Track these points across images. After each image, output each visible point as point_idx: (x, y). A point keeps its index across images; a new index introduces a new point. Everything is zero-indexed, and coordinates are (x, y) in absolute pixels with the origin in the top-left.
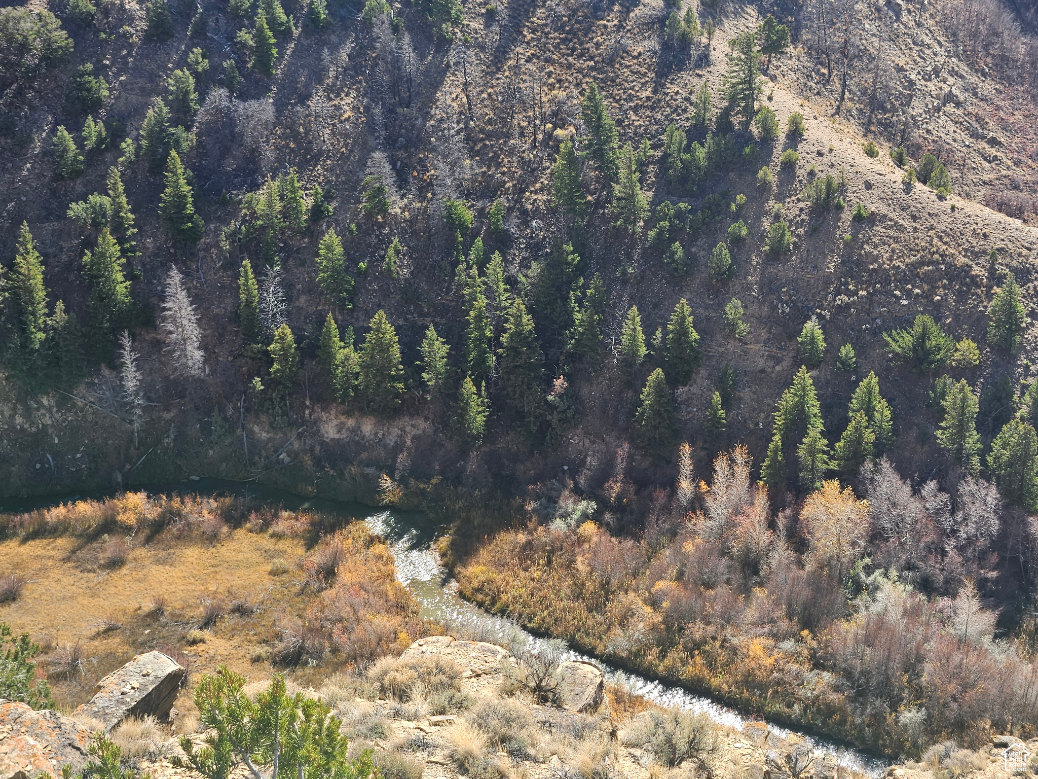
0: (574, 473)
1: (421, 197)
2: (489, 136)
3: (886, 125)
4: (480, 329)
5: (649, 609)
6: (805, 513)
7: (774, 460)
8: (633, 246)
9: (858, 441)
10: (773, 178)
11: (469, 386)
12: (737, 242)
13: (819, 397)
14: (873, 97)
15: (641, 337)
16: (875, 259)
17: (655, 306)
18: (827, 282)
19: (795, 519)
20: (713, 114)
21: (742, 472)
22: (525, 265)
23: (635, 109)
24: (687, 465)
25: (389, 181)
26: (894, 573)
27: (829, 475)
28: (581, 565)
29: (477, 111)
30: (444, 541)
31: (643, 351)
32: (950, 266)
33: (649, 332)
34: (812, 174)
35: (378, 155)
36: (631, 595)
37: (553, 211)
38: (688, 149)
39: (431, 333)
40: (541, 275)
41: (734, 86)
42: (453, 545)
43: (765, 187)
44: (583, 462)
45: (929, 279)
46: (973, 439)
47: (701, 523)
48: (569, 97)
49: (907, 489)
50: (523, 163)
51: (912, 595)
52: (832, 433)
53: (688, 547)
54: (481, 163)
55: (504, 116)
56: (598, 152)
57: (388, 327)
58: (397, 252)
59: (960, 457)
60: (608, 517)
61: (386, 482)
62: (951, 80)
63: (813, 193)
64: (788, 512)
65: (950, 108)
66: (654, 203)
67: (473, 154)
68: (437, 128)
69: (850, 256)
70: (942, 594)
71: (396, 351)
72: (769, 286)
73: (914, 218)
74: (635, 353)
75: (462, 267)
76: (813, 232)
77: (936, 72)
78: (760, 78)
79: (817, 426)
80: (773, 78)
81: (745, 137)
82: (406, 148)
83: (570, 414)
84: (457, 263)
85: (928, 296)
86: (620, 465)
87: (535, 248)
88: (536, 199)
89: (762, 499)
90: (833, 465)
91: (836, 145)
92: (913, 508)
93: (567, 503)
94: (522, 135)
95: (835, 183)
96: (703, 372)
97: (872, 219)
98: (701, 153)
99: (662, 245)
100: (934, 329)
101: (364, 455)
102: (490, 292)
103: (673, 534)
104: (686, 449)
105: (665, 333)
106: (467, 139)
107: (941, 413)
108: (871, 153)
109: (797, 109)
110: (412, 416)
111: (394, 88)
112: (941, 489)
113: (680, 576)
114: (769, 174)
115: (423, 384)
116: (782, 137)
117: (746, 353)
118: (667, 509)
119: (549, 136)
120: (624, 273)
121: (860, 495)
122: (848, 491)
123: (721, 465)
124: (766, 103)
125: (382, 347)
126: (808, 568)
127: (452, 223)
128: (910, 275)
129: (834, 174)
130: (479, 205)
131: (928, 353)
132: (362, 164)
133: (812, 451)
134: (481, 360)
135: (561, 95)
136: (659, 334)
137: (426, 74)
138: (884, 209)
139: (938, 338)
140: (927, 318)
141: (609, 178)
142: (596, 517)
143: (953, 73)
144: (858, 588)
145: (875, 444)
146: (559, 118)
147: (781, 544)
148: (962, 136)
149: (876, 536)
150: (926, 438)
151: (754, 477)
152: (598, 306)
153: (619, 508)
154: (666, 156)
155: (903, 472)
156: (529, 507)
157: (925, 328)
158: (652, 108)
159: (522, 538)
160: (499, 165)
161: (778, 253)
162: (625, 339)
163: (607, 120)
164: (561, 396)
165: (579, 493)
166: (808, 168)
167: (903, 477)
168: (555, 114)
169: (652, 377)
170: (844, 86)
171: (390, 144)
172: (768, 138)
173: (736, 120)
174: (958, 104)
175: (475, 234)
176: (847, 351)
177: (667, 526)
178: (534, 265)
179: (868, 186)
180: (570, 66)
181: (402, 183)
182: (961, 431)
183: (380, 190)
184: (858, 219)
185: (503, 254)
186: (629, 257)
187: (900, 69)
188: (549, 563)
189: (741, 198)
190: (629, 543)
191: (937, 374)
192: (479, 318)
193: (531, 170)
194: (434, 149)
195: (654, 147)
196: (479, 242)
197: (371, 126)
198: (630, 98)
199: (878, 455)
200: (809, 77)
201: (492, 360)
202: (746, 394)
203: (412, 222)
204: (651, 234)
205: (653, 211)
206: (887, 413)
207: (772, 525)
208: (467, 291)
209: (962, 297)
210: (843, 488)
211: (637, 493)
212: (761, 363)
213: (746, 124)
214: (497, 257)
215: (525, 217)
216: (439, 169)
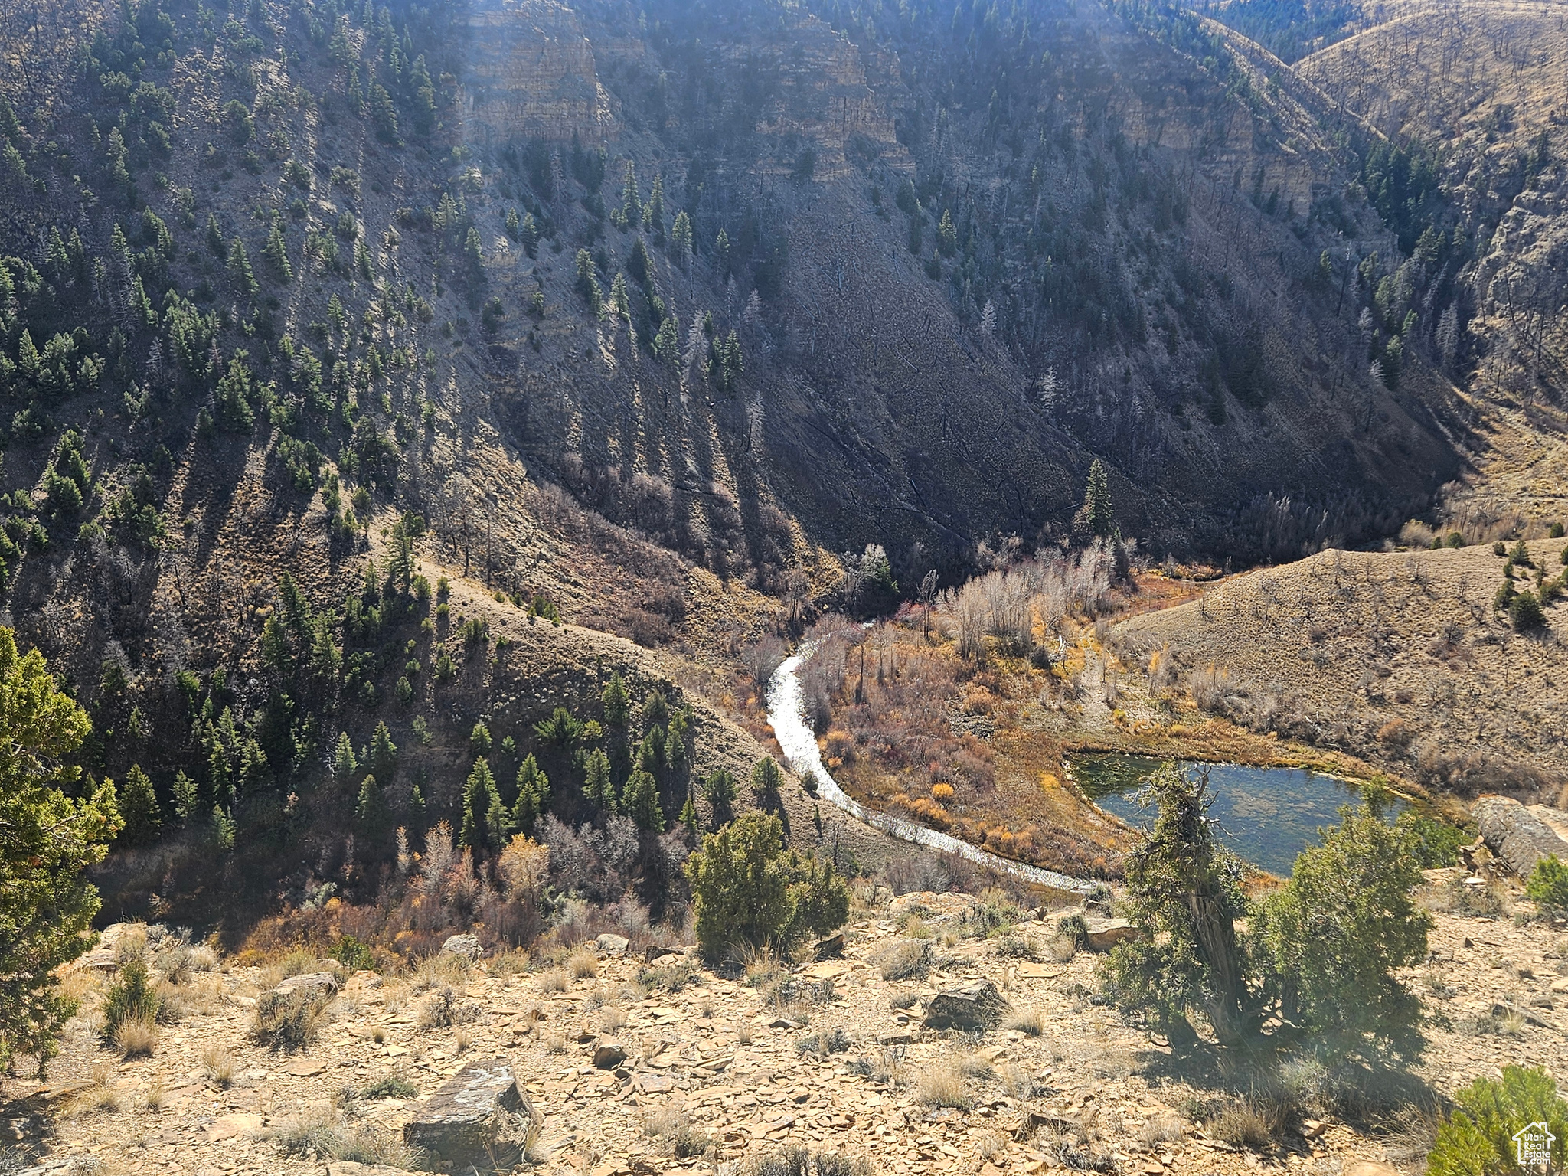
0: (312, 864)
1: (153, 673)
2: (203, 619)
3: (501, 580)
4: (220, 767)
5: (396, 955)
6: (502, 862)
7: (469, 828)
8: (333, 689)
9: (529, 802)
10: (433, 626)
11: (218, 811)
12: (413, 675)
13: (494, 777)
14: (489, 561)
15: (352, 755)
16: (518, 673)
17: (357, 730)
18: (485, 693)
19: (492, 869)
20: (380, 585)
21: (447, 841)
22: (249, 714)
23: (318, 587)
24: (403, 842)
25: (124, 662)
26: (573, 893)
27: (516, 831)
28: (333, 932)
29: (190, 602)
30: (215, 936)
31: (354, 764)
32: (571, 671)
33: (357, 750)
34: (461, 619)
35: (113, 643)
36: (379, 948)
37: (264, 671)
38: (365, 612)
39: (181, 776)
40: (265, 720)
41: (393, 562)
42: (222, 938)
43: (428, 632)
44: (318, 855)
45: (556, 682)
46: (608, 790)
47: (421, 884)
48: (265, 584)
49: (570, 832)
50: (234, 637)
51: (587, 906)
52: (508, 800)
53: (416, 903)
54: (199, 641)
55: (212, 602)
56: (295, 622)
57: (143, 777)
58: (139, 718)
59: (602, 803)
60: (346, 892)
61: (156, 900)
62: (540, 545)
63: (465, 632)
64: (486, 863)
65: (542, 563)
66: (345, 655)
67: (191, 636)
68: (157, 619)
69: (499, 673)
70: (609, 902)
71: (151, 793)
72: (442, 703)
73: (540, 641)
74: (348, 768)
75: (197, 722)
76: (469, 660)
77: (529, 539)
78: (410, 556)
79: (496, 799)
80: (417, 554)
81: (406, 598)
82: (133, 636)
83: (303, 820)
84: (193, 719)
85: (559, 694)
86: (350, 852)
87: (255, 701)
88: (250, 663)
89: (467, 856)
90: (512, 824)
91: (474, 597)
92: (576, 845)
93: (312, 888)
94: (230, 616)
95: (480, 622)
96: (401, 772)
97: (511, 646)
98: (376, 614)
99: (356, 683)
100: (568, 717)
101: (132, 882)
102: (223, 738)
103: (400, 896)
104: (402, 830)
105: (370, 748)
106: (185, 624)
107: (584, 774)
108: (499, 600)
109: (441, 575)
110: (169, 844)
111: (116, 591)
112: (594, 828)
113: (413, 926)
114: (430, 623)
115: (177, 817)
116: (434, 595)
117: (432, 754)
118: (392, 878)
119: (252, 614)
120: (329, 709)
121: (539, 842)
122: (532, 839)
123: (431, 839)
124: (417, 573)
125: (141, 793)
126: (509, 902)
127: (184, 689)
128: (545, 681)
129: (477, 616)
130: (203, 673)
131: (566, 734)
132: (99, 652)
133: (496, 817)
134: (224, 790)
135: (258, 582)
136: (364, 750)
137: (142, 576)
138: (518, 639)
139: (571, 723)
140: (563, 710)
141: (306, 641)
142: (337, 894)
143: (540, 539)
144: (548, 909)
145: (540, 804)
146: (259, 600)
147: (486, 888)
148: (553, 582)
149: (554, 869)
150: (575, 794)
151: (455, 843)
152: (312, 735)
153: (353, 884)
154: (348, 619)
155: (563, 819)
156: (281, 897)
157: (561, 716)
158: (331, 585)
159: (280, 921)
160: (214, 641)
161: (446, 678)
162: (339, 759)
163: (300, 598)
164: (294, 807)
165: (320, 879)
166: (458, 615)
167: (566, 824)
168: (254, 597)
169: (365, 782)
170: (467, 555)
171: (118, 634)
172: (424, 596)
173: (398, 588)
174: (547, 561)
175: (204, 695)
176: (508, 741)
177: (394, 891)
178: (257, 713)
179: (504, 623)
180: (260, 560)
181: (135, 664)
182: (600, 783)
183: (118, 671)
184: (500, 646)
185: (231, 708)
186: (332, 697)
187: (505, 540)
188: (306, 936)
189: (411, 643)
190: (368, 909)
191: (575, 747)
192: (219, 759)
193: (242, 643)
194: (158, 635)
195: (338, 613)
196: (208, 702)
197: (100, 621)
198: (313, 580)
199: (543, 812)
200: (441, 551)
201: (233, 789)
202: (436, 784)
203: (146, 693)
204: (347, 677)
205: (346, 661)
206: (546, 780)
207: (477, 875)
208: (205, 740)
209: (582, 691)
210: (527, 839)
211: (365, 870)
212: (444, 760)
213: (406, 590)
214: (227, 710)
215: (243, 678)
216: (162, 649)
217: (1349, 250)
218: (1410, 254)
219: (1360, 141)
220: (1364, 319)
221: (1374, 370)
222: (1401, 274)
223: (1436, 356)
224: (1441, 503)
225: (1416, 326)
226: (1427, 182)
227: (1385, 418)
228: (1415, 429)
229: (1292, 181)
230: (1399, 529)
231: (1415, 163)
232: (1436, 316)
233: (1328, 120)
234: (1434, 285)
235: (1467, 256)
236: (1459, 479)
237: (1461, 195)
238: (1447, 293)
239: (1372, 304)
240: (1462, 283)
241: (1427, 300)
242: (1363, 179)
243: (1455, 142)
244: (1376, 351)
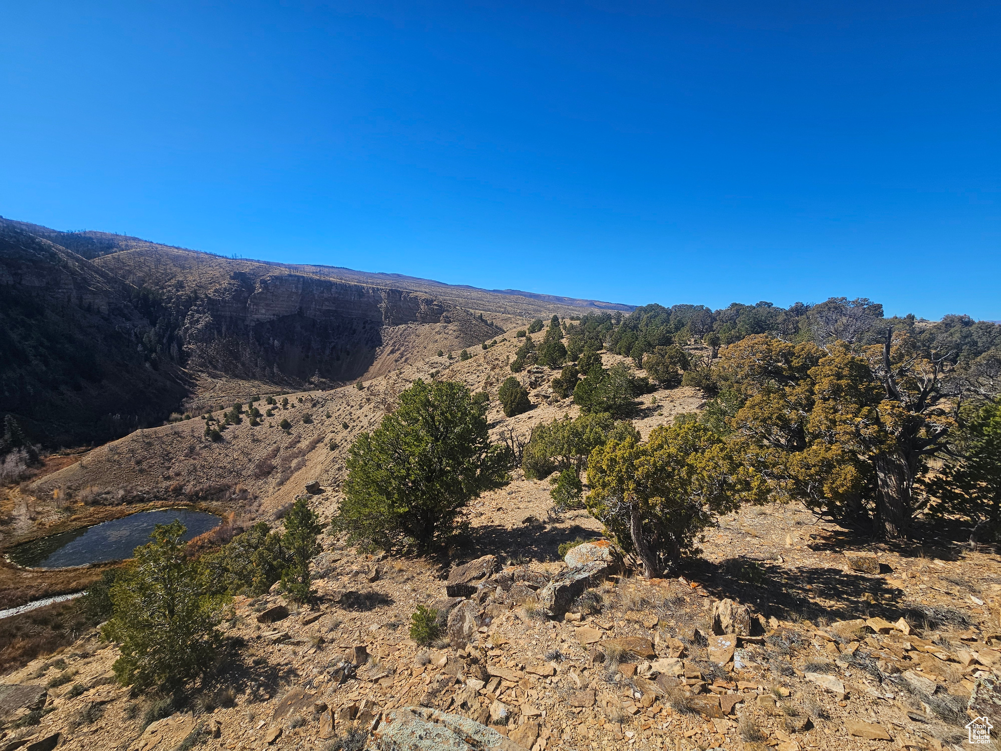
217: (128, 325)
218: (155, 326)
219: (126, 289)
220: (140, 348)
221: (147, 365)
222: (152, 333)
223: (172, 358)
224: (183, 405)
225: (162, 349)
226: (157, 303)
227: (156, 381)
228: (168, 383)
229: (97, 301)
230: (169, 416)
231: (151, 296)
232: (169, 345)
233: (109, 281)
234: (167, 336)
235: (177, 326)
236: (187, 397)
237: (170, 307)
238: (171, 339)
239: (142, 343)
240: (177, 335)
241: (165, 341)
242: (130, 301)
243: (165, 290)
244: (147, 359)
